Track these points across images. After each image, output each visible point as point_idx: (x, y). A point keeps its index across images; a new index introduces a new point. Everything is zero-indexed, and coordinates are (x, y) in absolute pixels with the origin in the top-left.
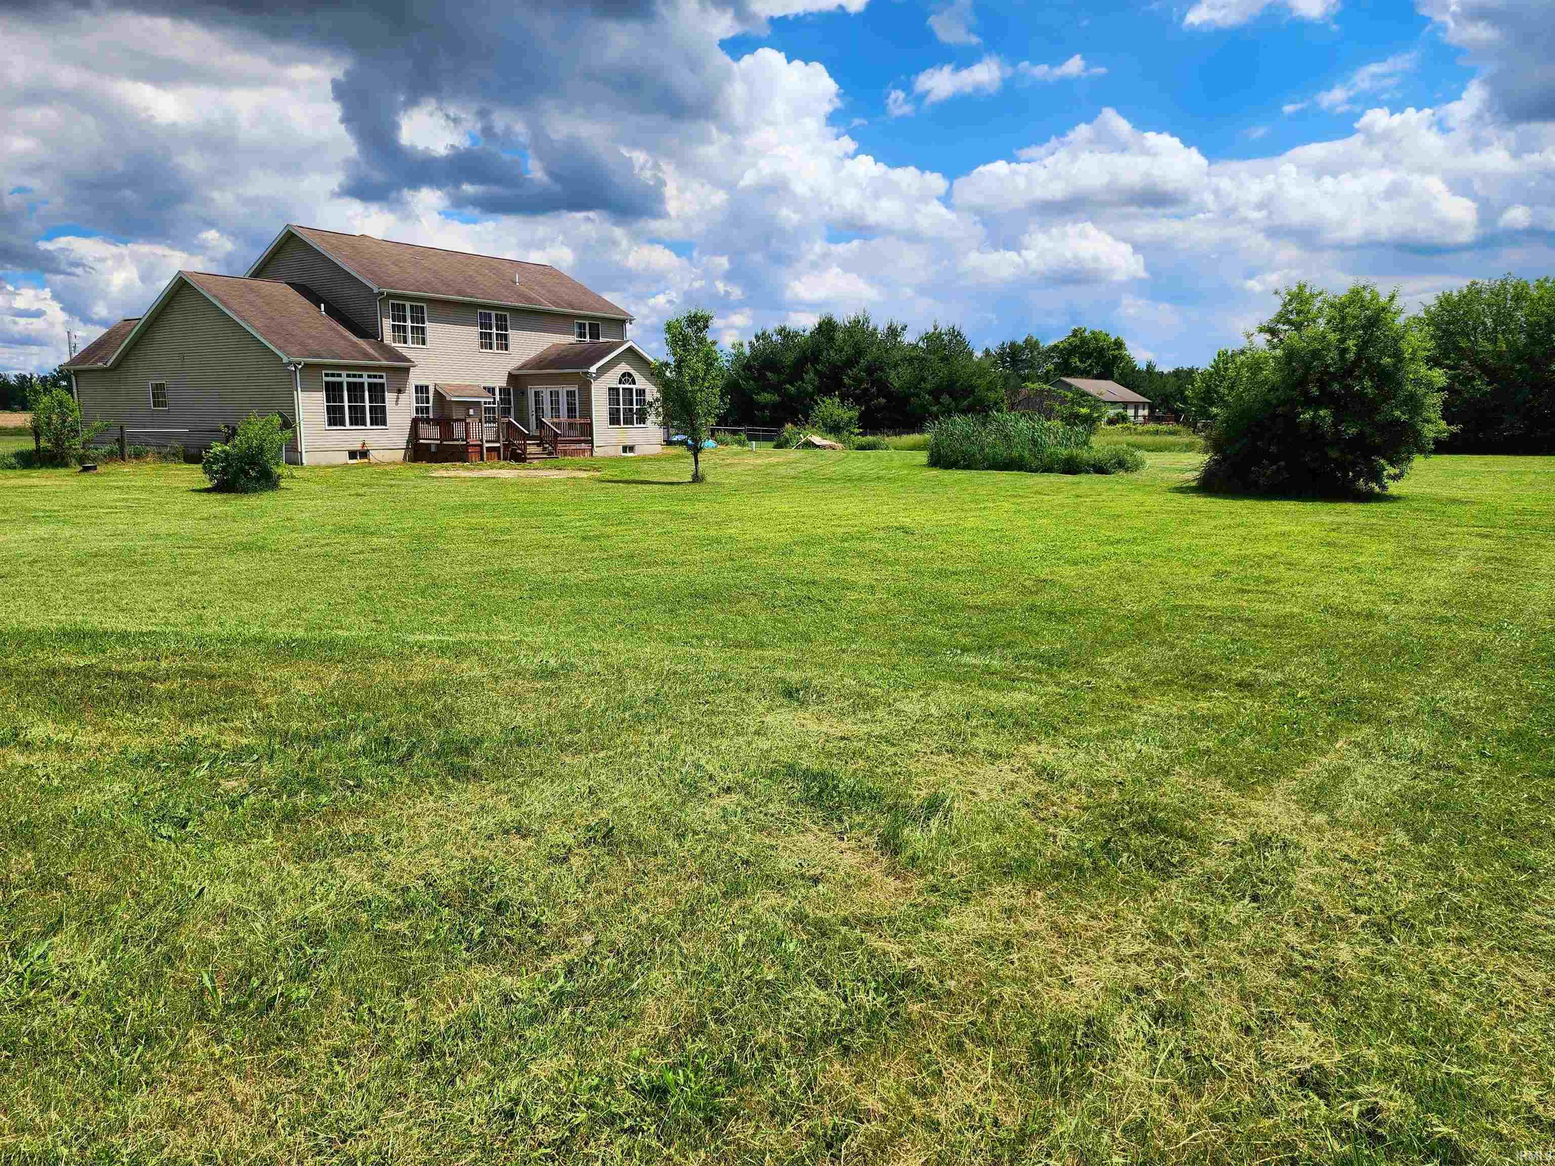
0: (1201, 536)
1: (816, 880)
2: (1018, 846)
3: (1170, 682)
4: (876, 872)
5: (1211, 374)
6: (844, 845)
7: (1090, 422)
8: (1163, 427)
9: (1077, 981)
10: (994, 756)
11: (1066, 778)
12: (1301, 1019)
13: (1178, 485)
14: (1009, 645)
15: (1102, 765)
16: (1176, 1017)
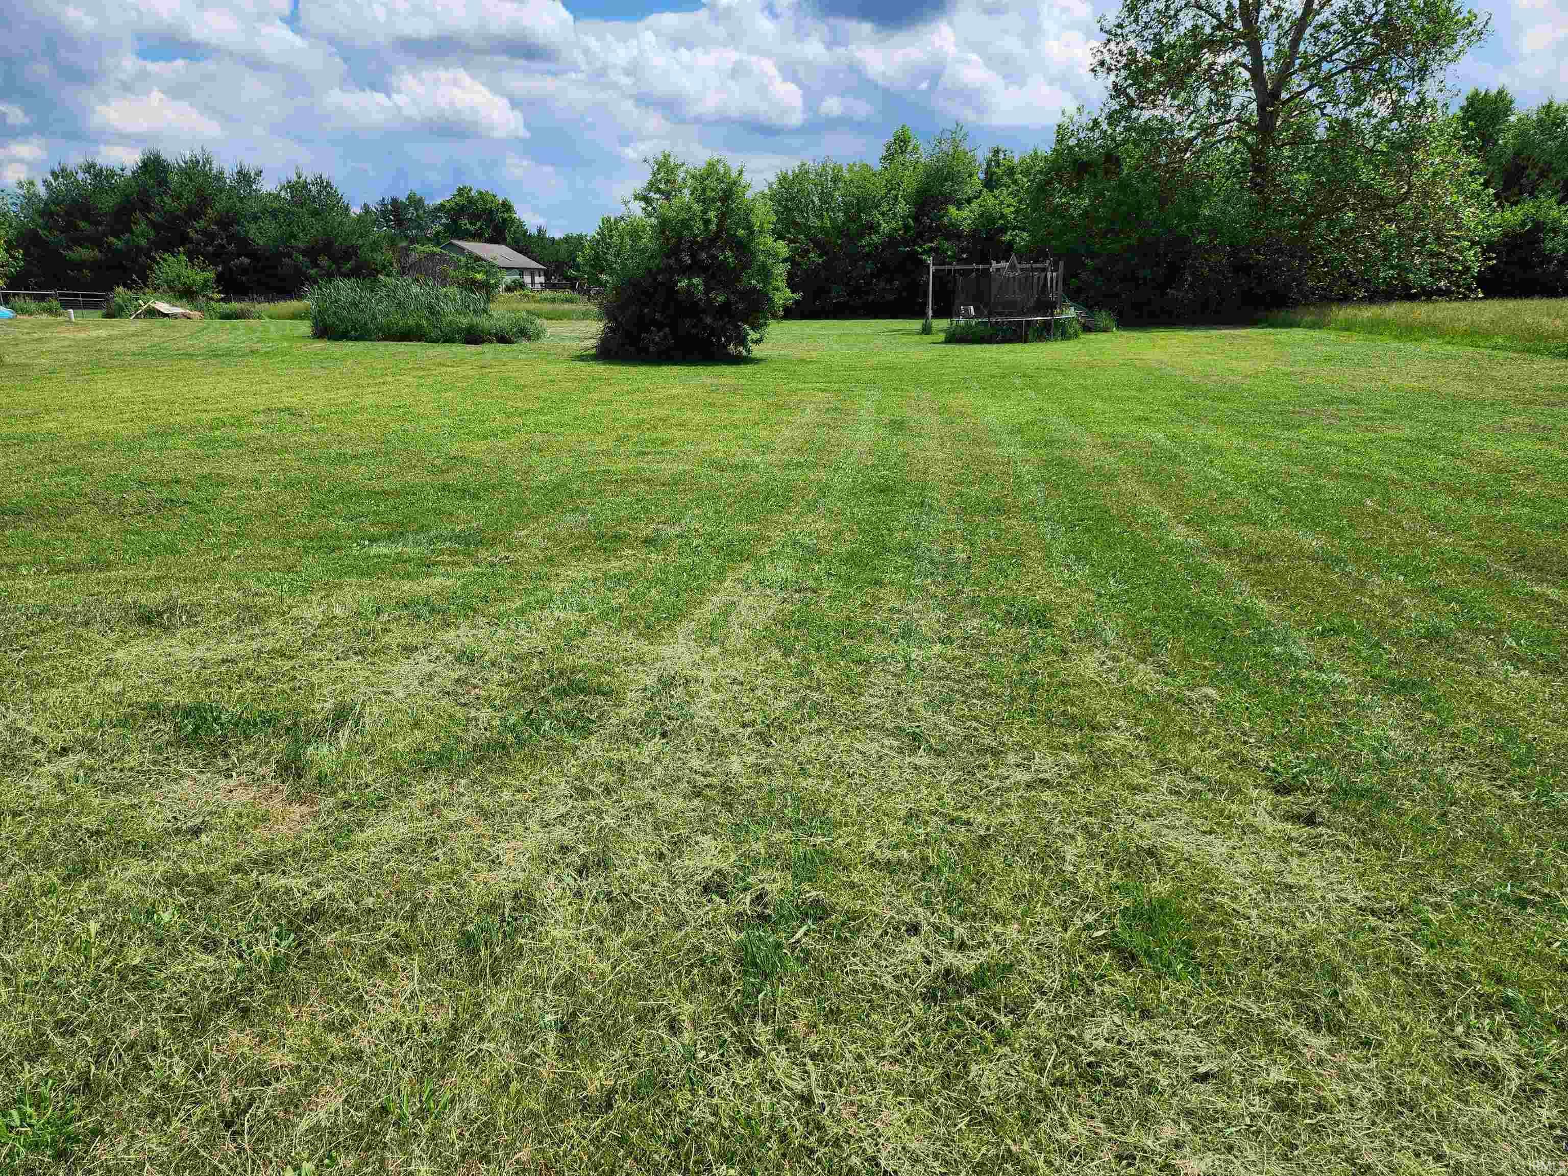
0: (602, 402)
1: (196, 832)
2: (438, 738)
3: (583, 548)
4: (276, 804)
5: (598, 241)
6: (232, 783)
7: (487, 288)
8: (560, 294)
9: (504, 859)
10: (408, 650)
11: (487, 658)
12: (704, 832)
13: (578, 353)
14: (423, 528)
15: (523, 638)
16: (599, 865)
